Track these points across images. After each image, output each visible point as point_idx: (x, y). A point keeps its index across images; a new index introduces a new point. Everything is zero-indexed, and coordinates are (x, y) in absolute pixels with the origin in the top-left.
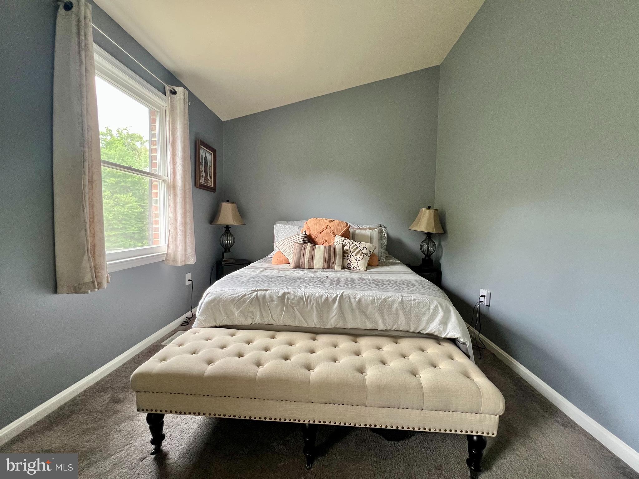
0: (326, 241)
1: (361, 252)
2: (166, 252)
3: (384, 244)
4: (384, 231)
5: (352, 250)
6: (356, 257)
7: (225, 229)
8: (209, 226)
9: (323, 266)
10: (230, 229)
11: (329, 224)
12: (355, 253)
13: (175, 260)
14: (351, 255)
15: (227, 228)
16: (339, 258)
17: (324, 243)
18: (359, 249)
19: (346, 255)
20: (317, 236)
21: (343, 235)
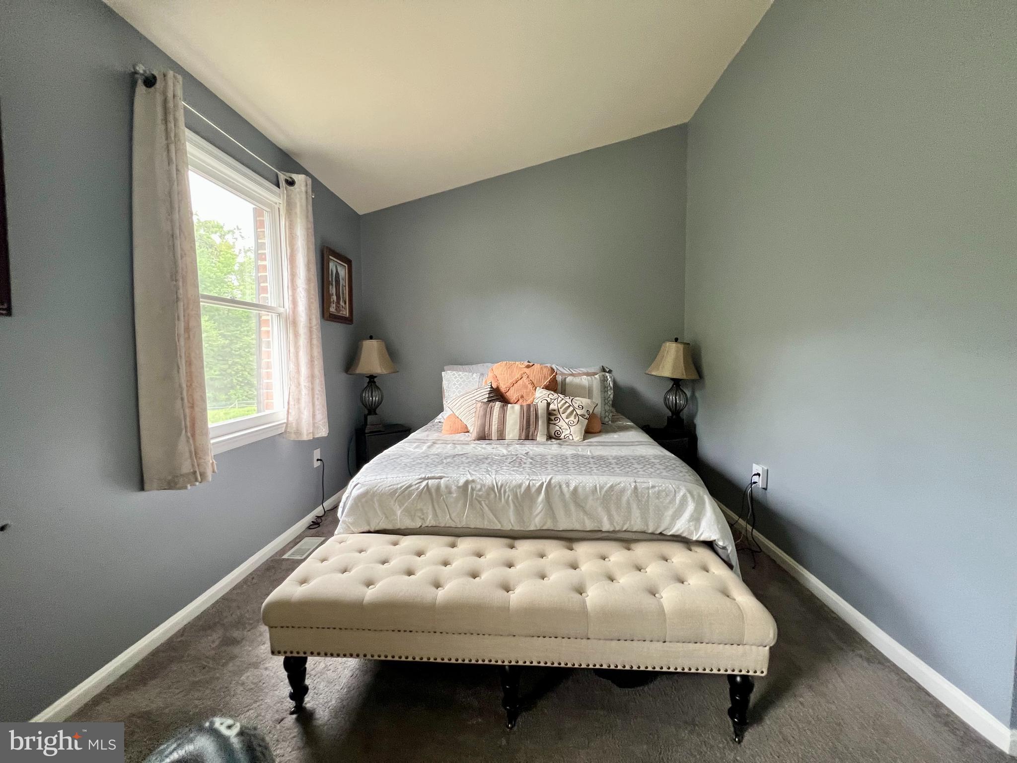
0: (522, 397)
1: (575, 413)
2: (285, 421)
3: (609, 397)
4: (608, 377)
5: (561, 410)
6: (568, 420)
7: (368, 380)
8: (344, 376)
9: (520, 436)
10: (375, 380)
11: (527, 370)
12: (566, 414)
13: (298, 432)
14: (561, 418)
15: (372, 378)
16: (543, 422)
17: (519, 400)
18: (571, 409)
19: (553, 418)
20: (508, 389)
21: (547, 388)
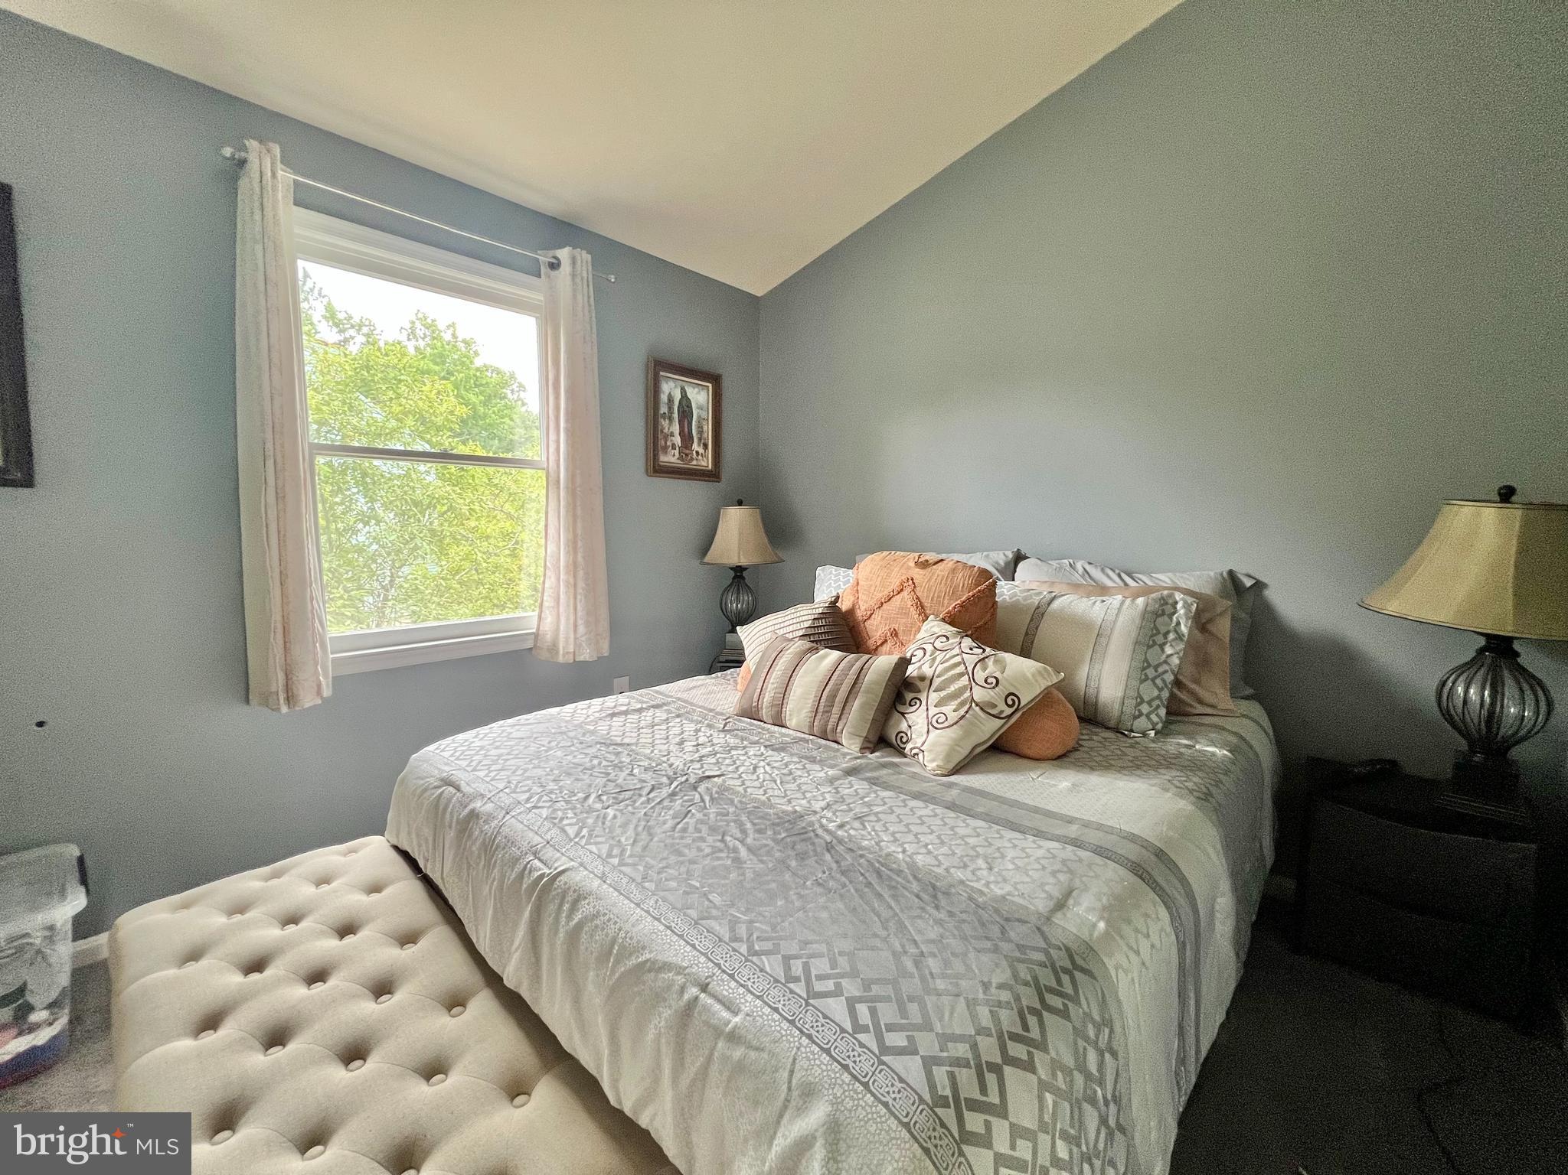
0: (895, 634)
1: (967, 694)
2: (534, 631)
4: (1179, 605)
5: (937, 682)
6: (937, 710)
7: (732, 574)
8: (696, 563)
9: (812, 726)
10: (745, 574)
11: (918, 574)
12: (943, 694)
13: (553, 648)
14: (924, 703)
15: (739, 571)
16: (863, 706)
17: (886, 641)
18: (964, 680)
19: (909, 696)
20: (869, 613)
21: (951, 620)
